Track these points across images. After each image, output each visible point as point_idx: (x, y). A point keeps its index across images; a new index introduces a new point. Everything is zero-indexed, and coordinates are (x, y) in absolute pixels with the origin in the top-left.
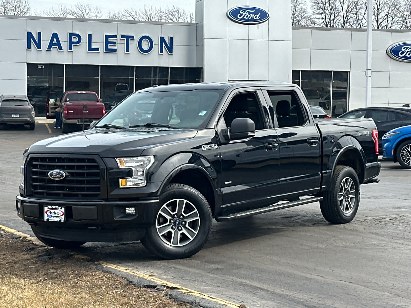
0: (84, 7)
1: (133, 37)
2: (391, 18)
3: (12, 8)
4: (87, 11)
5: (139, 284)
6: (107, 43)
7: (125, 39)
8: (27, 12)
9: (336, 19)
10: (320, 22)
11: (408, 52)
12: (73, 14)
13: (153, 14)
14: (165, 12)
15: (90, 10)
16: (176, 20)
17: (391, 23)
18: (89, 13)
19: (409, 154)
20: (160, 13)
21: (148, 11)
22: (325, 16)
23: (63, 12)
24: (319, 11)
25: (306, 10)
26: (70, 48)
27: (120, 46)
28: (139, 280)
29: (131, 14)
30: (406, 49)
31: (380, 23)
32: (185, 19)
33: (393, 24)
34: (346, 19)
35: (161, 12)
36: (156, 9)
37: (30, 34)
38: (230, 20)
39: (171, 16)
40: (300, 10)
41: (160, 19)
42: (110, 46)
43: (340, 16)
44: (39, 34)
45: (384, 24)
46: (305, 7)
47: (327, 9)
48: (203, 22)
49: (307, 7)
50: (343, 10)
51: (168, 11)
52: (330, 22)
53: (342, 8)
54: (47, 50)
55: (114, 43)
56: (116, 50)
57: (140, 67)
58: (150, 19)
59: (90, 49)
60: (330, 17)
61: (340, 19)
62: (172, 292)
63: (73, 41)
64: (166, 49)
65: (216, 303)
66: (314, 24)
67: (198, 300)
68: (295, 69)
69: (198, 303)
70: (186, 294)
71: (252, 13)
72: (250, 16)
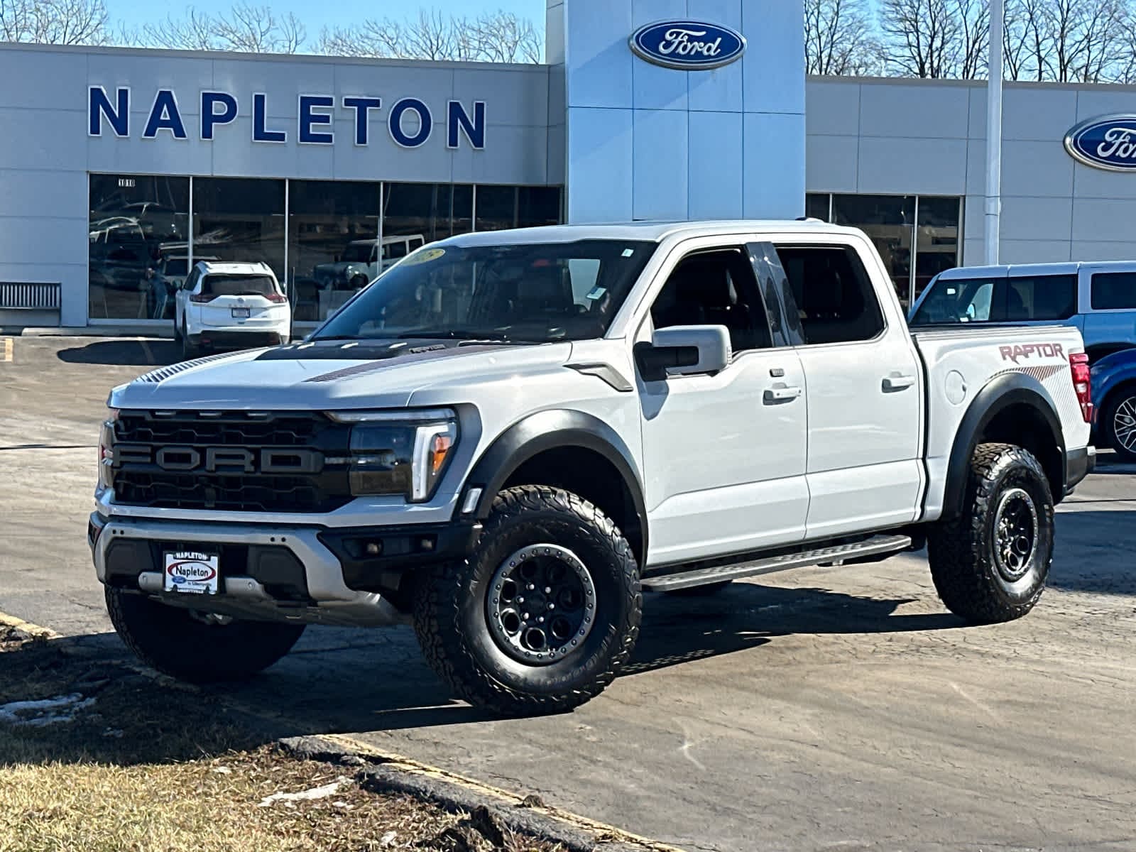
0: (255, 14)
1: (376, 103)
2: (1100, 46)
3: (58, 18)
4: (264, 25)
6: (306, 119)
7: (356, 108)
8: (99, 26)
9: (948, 47)
10: (903, 56)
11: (1122, 144)
12: (226, 33)
13: (445, 33)
14: (477, 28)
15: (271, 21)
16: (507, 49)
17: (1099, 58)
18: (268, 30)
20: (464, 30)
21: (431, 24)
22: (918, 39)
23: (197, 28)
24: (901, 26)
25: (865, 22)
26: (207, 134)
27: (342, 122)
29: (382, 33)
30: (1116, 135)
31: (1070, 59)
32: (533, 45)
33: (1105, 61)
34: (977, 46)
35: (466, 27)
36: (452, 18)
37: (97, 95)
38: (639, 59)
39: (493, 38)
40: (850, 22)
41: (464, 47)
42: (313, 129)
43: (958, 41)
44: (123, 94)
45: (1080, 62)
46: (864, 13)
47: (922, 19)
48: (566, 63)
49: (869, 14)
50: (968, 24)
51: (485, 25)
52: (931, 57)
53: (965, 18)
54: (143, 137)
55: (326, 119)
56: (331, 136)
57: (395, 185)
58: (434, 48)
59: (260, 134)
60: (930, 41)
61: (957, 49)
62: (376, 770)
63: (214, 113)
64: (465, 135)
65: (474, 794)
66: (887, 60)
67: (431, 787)
68: (814, 191)
69: (432, 792)
70: (407, 774)
71: (698, 39)
72: (693, 47)
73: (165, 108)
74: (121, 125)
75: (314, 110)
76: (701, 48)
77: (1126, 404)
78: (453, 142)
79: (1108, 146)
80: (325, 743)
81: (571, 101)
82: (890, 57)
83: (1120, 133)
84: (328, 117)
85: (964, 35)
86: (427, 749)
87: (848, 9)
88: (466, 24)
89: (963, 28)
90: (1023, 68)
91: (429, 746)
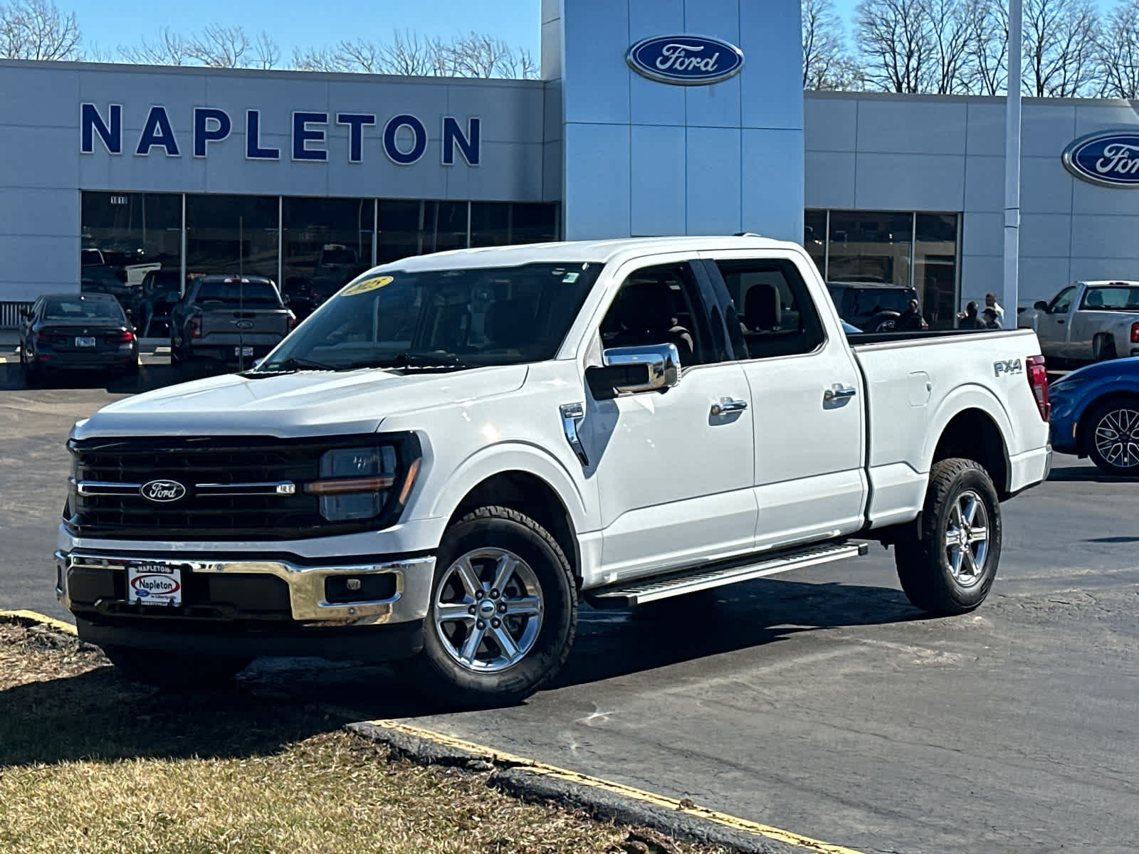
0: (228, 34)
1: (371, 119)
2: (1075, 65)
3: (31, 38)
4: (238, 45)
5: (424, 755)
6: (300, 135)
7: (350, 124)
8: (72, 47)
9: (924, 68)
10: (879, 76)
11: (1121, 159)
12: (200, 54)
13: (420, 55)
14: (452, 49)
15: (245, 42)
16: (483, 70)
17: (1075, 77)
18: (242, 49)
20: (439, 51)
21: (406, 45)
22: (895, 59)
23: (171, 49)
24: (877, 46)
25: (839, 41)
26: (200, 150)
27: (336, 139)
28: (422, 746)
29: (357, 54)
30: (1115, 151)
31: (1047, 79)
32: (509, 66)
33: (1081, 81)
34: (950, 69)
35: (441, 48)
36: (427, 41)
37: (89, 111)
38: (636, 74)
39: (469, 59)
40: (824, 41)
41: (439, 68)
42: (308, 145)
43: (934, 60)
44: (115, 111)
45: (1056, 80)
46: (838, 32)
47: (898, 39)
48: (562, 78)
49: (842, 33)
50: (943, 44)
51: (460, 46)
52: (908, 77)
53: (940, 37)
54: (135, 154)
55: (320, 136)
56: (325, 153)
57: (390, 201)
58: (410, 68)
59: (254, 151)
60: (906, 62)
61: (933, 69)
62: (508, 774)
63: (207, 130)
64: (460, 151)
65: (623, 798)
66: (863, 80)
67: (574, 790)
68: (812, 206)
69: (577, 796)
70: (544, 777)
71: (696, 54)
72: (691, 62)
73: (158, 125)
74: (113, 142)
75: (308, 127)
76: (698, 63)
77: (1108, 418)
78: (448, 158)
79: (1107, 162)
80: (446, 747)
81: (569, 117)
82: (866, 78)
83: (1119, 149)
84: (322, 133)
85: (940, 55)
86: (556, 754)
87: (822, 28)
88: (442, 45)
89: (939, 47)
90: (1001, 88)
91: (556, 751)
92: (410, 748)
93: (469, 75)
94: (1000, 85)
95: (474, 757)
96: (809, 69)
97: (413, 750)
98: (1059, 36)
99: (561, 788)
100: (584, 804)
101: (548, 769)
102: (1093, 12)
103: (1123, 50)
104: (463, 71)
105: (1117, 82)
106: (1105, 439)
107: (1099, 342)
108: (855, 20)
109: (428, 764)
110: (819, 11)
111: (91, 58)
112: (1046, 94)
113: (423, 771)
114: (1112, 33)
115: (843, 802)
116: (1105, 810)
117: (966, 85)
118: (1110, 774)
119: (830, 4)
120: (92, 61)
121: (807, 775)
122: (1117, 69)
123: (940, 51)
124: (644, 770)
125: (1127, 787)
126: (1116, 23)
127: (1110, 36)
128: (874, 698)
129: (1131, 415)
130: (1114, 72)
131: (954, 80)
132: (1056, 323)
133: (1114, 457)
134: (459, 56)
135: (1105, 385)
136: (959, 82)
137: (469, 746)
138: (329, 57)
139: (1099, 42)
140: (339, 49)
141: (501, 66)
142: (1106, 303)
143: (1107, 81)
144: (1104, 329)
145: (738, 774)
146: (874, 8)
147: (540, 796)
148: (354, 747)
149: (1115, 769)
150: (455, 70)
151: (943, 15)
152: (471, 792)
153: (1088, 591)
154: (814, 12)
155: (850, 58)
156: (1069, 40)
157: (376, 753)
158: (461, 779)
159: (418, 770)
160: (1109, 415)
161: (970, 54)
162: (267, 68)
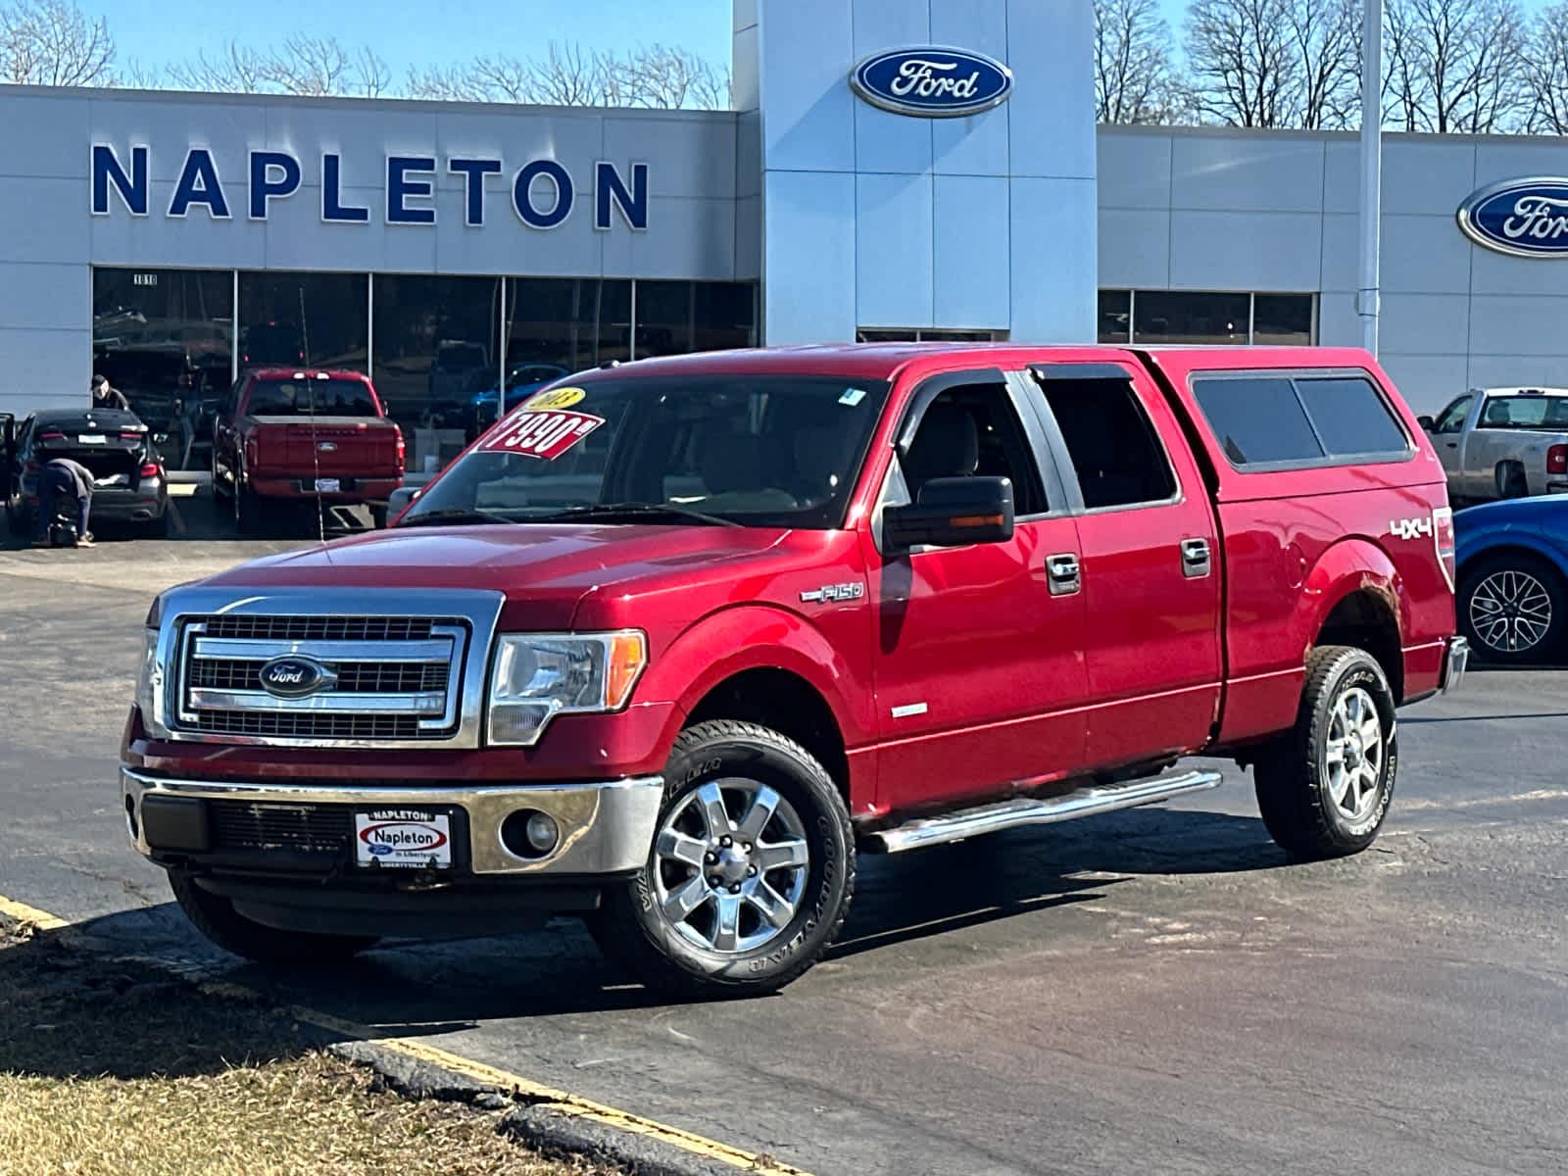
0: (319, 48)
1: (494, 166)
2: (1491, 86)
3: (45, 54)
4: (333, 62)
5: (417, 1085)
6: (397, 188)
7: (467, 173)
8: (103, 66)
9: (1283, 92)
10: (1222, 102)
11: (1538, 218)
12: (279, 76)
13: (585, 75)
14: (630, 68)
15: (342, 58)
16: (672, 96)
17: (1491, 104)
18: (339, 69)
19: (1501, 609)
20: (611, 70)
21: (565, 61)
22: (1241, 79)
23: (241, 68)
24: (1217, 61)
25: (1164, 55)
26: (258, 210)
27: (447, 194)
28: (417, 1072)
29: (498, 76)
30: (1530, 207)
31: (1451, 107)
32: (709, 90)
33: (1499, 109)
34: (1320, 92)
35: (614, 66)
36: (594, 54)
37: (102, 154)
38: (864, 104)
39: (652, 80)
40: (1144, 54)
41: (612, 94)
42: (408, 202)
43: (1297, 81)
44: (140, 154)
45: (1465, 108)
46: (1163, 42)
47: (1247, 52)
48: (761, 108)
49: (1170, 42)
50: (1309, 57)
51: (641, 64)
52: (1262, 103)
53: (1305, 48)
54: (168, 215)
55: (425, 189)
56: (432, 213)
57: (522, 281)
58: (571, 94)
59: (333, 210)
60: (1258, 82)
61: (1296, 93)
62: (528, 1114)
63: (267, 181)
64: (620, 210)
65: (675, 1150)
66: (1199, 109)
67: (612, 1141)
68: (1108, 286)
69: (613, 1149)
70: (575, 1120)
71: (947, 74)
72: (940, 85)
73: (199, 174)
74: (137, 199)
75: (407, 177)
76: (949, 86)
77: (1488, 583)
78: (604, 220)
79: (1519, 221)
80: (451, 1074)
81: (769, 161)
82: (1203, 105)
83: (1535, 204)
84: (428, 186)
85: (1305, 73)
86: (602, 1083)
87: (1142, 36)
88: (615, 63)
89: (1304, 61)
90: (1389, 119)
91: (606, 1078)
92: (400, 1075)
93: (653, 103)
94: (1389, 115)
95: (486, 1089)
96: (1125, 93)
97: (404, 1078)
98: (1468, 45)
99: (594, 1136)
100: (621, 1161)
101: (585, 1106)
102: (1516, 13)
103: (1558, 66)
104: (644, 98)
105: (1549, 110)
106: (1486, 613)
107: (1505, 472)
108: (1186, 27)
109: (420, 1099)
110: (1137, 14)
111: (129, 84)
112: (1450, 126)
113: (413, 1110)
114: (1542, 42)
115: (990, 1156)
116: (1361, 1167)
117: (1342, 114)
118: (1383, 1111)
119: (1153, 4)
120: (131, 87)
121: (951, 1114)
122: (1549, 92)
123: (1305, 67)
124: (722, 1107)
125: (1401, 1132)
126: (1548, 28)
127: (1540, 46)
128: (1079, 995)
129: (1520, 580)
130: (1546, 96)
131: (1324, 109)
132: (1445, 446)
133: (1497, 638)
134: (638, 77)
135: (1486, 537)
136: (1331, 111)
137: (483, 1071)
138: (460, 79)
139: (1524, 54)
140: (473, 68)
141: (698, 90)
142: (1513, 419)
143: (1535, 109)
144: (1510, 456)
145: (851, 1114)
146: (1214, 9)
147: (564, 1148)
148: (325, 1073)
149: (1390, 1103)
150: (633, 97)
151: (1310, 19)
152: (471, 1142)
153: (1423, 833)
154: (1130, 14)
155: (1179, 77)
156: (1483, 53)
157: (353, 1081)
158: (462, 1122)
159: (405, 1108)
160: (1489, 579)
161: (1348, 71)
162: (373, 96)
